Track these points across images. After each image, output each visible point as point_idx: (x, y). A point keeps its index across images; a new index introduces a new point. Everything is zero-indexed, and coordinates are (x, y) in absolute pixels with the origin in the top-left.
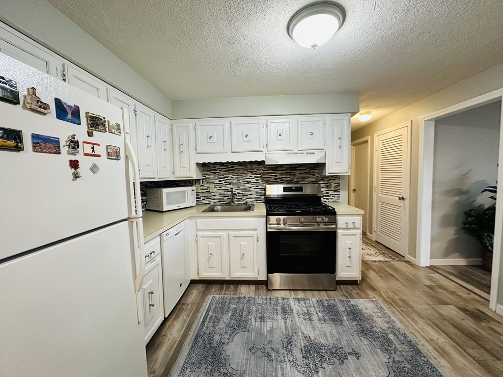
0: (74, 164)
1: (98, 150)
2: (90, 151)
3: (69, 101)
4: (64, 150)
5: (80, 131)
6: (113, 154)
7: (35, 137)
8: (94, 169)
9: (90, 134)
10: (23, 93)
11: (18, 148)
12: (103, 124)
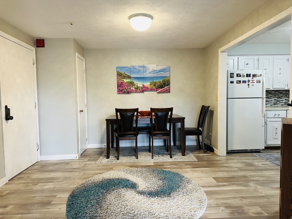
0: (249, 85)
1: (254, 81)
2: (252, 82)
3: (249, 73)
4: (247, 82)
5: (250, 78)
6: (259, 82)
7: (243, 81)
8: (253, 85)
9: (253, 78)
10: (242, 75)
11: (240, 83)
12: (256, 76)
